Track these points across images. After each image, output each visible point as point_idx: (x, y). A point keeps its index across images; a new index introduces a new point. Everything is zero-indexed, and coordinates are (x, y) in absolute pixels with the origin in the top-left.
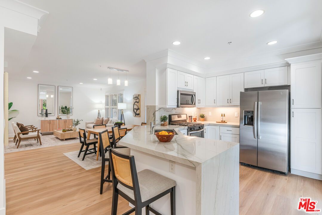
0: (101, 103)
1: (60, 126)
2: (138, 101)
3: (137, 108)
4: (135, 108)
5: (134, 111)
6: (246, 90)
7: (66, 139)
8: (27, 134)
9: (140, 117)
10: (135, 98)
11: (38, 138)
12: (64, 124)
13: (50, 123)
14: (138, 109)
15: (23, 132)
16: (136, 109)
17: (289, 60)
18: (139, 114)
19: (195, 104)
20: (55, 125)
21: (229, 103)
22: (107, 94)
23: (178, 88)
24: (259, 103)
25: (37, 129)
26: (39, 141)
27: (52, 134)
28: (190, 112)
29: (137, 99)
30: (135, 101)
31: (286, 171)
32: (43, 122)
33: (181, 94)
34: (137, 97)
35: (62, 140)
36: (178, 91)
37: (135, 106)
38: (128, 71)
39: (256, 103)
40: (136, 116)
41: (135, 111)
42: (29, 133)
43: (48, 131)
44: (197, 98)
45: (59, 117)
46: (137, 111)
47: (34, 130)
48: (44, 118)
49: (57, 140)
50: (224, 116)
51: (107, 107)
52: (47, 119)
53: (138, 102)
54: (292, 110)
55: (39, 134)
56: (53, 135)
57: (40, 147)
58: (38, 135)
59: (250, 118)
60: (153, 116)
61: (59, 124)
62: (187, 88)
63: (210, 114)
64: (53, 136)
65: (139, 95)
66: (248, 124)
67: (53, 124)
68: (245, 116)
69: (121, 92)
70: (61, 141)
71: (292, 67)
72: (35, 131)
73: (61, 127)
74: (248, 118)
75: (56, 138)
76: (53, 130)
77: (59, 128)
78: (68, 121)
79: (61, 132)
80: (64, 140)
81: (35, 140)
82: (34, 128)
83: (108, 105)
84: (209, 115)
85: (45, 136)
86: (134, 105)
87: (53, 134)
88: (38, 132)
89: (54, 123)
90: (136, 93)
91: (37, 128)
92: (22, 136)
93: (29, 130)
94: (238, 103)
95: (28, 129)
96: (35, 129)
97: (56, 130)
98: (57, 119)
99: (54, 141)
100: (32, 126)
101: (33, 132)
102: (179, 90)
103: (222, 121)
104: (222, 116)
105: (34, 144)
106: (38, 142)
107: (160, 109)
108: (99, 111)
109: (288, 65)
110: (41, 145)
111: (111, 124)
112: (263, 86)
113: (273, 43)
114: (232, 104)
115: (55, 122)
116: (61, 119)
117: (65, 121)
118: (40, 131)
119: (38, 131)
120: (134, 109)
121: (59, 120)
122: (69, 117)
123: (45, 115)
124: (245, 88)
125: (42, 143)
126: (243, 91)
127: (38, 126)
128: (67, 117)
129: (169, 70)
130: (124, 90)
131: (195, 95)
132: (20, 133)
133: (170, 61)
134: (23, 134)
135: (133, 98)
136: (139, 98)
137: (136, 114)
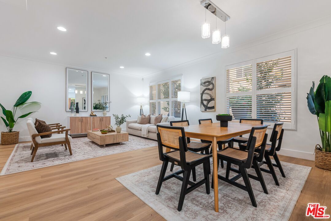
0: (143, 97)
1: (94, 125)
2: (211, 87)
3: (210, 98)
4: (204, 98)
5: (202, 103)
7: (108, 145)
8: (49, 136)
9: (215, 111)
10: (205, 83)
11: (66, 142)
12: (100, 123)
13: (82, 122)
14: (212, 99)
15: (42, 134)
16: (205, 100)
18: (213, 108)
20: (88, 124)
22: (151, 84)
25: (64, 129)
26: (68, 148)
27: (85, 136)
29: (209, 85)
30: (206, 88)
32: (72, 120)
34: (209, 82)
35: (102, 146)
37: (204, 95)
40: (207, 110)
41: (205, 103)
42: (53, 135)
43: (80, 133)
45: (93, 113)
46: (208, 103)
47: (60, 130)
48: (73, 115)
49: (94, 146)
51: (151, 101)
52: (78, 115)
53: (211, 90)
55: (69, 136)
56: (86, 138)
57: (70, 161)
58: (67, 138)
61: (94, 123)
64: (86, 140)
65: (212, 78)
67: (85, 123)
69: (176, 79)
70: (101, 149)
72: (62, 132)
73: (96, 127)
75: (90, 142)
76: (85, 130)
77: (94, 129)
78: (104, 119)
79: (99, 133)
80: (105, 146)
81: (62, 145)
82: (60, 127)
83: (152, 99)
85: (75, 139)
86: (202, 94)
87: (87, 136)
88: (67, 134)
89: (87, 121)
90: (207, 75)
91: (65, 127)
92: (39, 140)
93: (53, 131)
95: (51, 128)
96: (63, 128)
97: (91, 131)
98: (91, 115)
99: (90, 148)
100: (59, 125)
101: (58, 132)
105: (60, 152)
106: (66, 149)
108: (141, 106)
110: (71, 154)
111: (166, 123)
115: (89, 119)
116: (95, 115)
117: (101, 119)
118: (69, 133)
119: (67, 131)
120: (202, 101)
121: (93, 118)
122: (106, 114)
123: (75, 110)
125: (72, 152)
127: (66, 124)
128: (103, 113)
130: (183, 75)
132: (37, 135)
134: (42, 137)
135: (201, 84)
136: (213, 82)
137: (207, 108)
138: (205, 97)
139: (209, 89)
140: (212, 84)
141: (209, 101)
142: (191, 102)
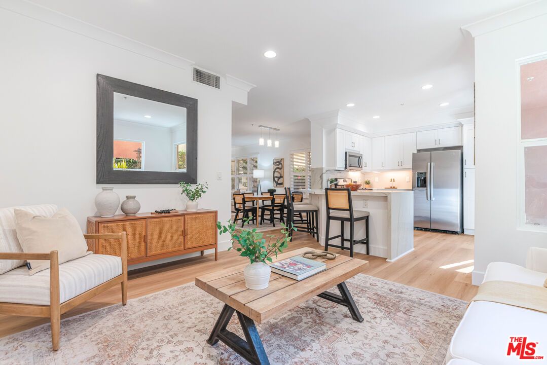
2: (280, 166)
3: (279, 176)
4: (275, 175)
5: (274, 179)
6: (419, 151)
9: (283, 186)
10: (276, 163)
14: (281, 177)
16: (277, 177)
17: (462, 120)
18: (281, 184)
19: (362, 167)
21: (400, 167)
23: (346, 149)
24: (432, 163)
28: (354, 176)
29: (279, 165)
30: (276, 167)
31: (458, 230)
33: (350, 156)
34: (279, 162)
36: (346, 153)
37: (276, 173)
38: (279, 130)
39: (429, 164)
40: (278, 186)
41: (276, 179)
44: (364, 161)
46: (278, 180)
50: (394, 181)
51: (233, 176)
53: (280, 169)
54: (465, 171)
59: (423, 180)
60: (319, 179)
62: (354, 149)
63: (377, 179)
65: (282, 159)
66: (421, 187)
68: (418, 178)
69: (254, 156)
71: (465, 127)
74: (420, 180)
84: (376, 181)
86: (274, 172)
90: (278, 156)
94: (410, 165)
102: (347, 151)
103: (391, 187)
104: (391, 181)
107: (327, 171)
109: (461, 125)
112: (436, 147)
113: (444, 104)
114: (403, 167)
120: (274, 177)
124: (418, 149)
126: (415, 152)
129: (338, 130)
130: (258, 153)
131: (362, 157)
133: (340, 121)
135: (273, 164)
136: (282, 163)
137: (278, 184)
138: (277, 174)
139: (279, 168)
140: (281, 164)
141: (279, 178)
142: (265, 178)
